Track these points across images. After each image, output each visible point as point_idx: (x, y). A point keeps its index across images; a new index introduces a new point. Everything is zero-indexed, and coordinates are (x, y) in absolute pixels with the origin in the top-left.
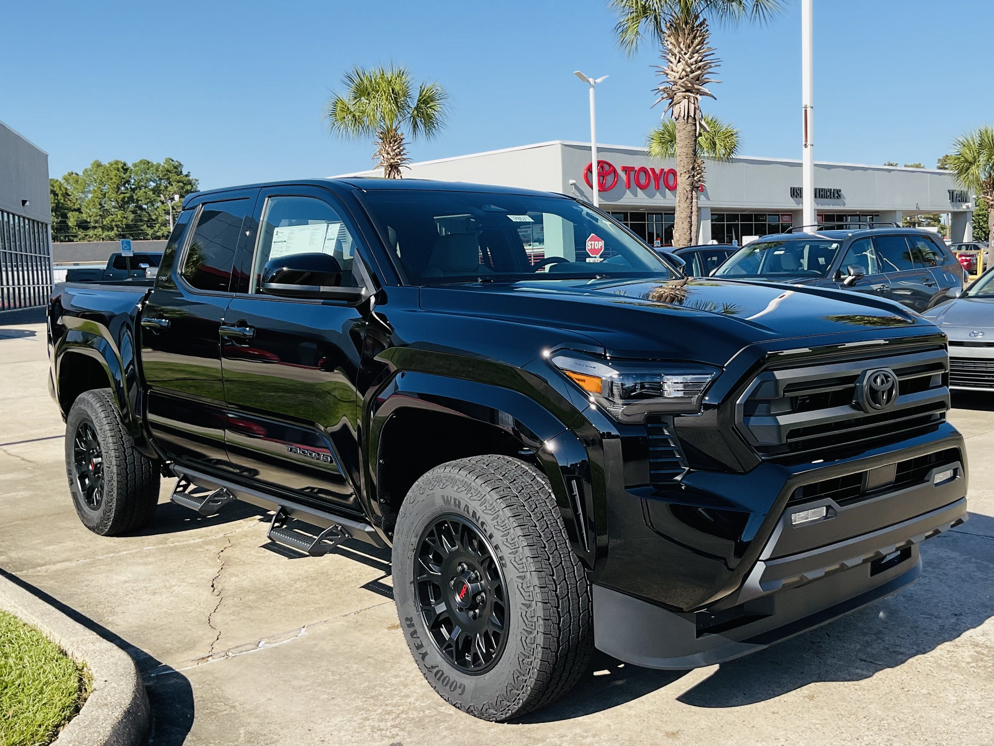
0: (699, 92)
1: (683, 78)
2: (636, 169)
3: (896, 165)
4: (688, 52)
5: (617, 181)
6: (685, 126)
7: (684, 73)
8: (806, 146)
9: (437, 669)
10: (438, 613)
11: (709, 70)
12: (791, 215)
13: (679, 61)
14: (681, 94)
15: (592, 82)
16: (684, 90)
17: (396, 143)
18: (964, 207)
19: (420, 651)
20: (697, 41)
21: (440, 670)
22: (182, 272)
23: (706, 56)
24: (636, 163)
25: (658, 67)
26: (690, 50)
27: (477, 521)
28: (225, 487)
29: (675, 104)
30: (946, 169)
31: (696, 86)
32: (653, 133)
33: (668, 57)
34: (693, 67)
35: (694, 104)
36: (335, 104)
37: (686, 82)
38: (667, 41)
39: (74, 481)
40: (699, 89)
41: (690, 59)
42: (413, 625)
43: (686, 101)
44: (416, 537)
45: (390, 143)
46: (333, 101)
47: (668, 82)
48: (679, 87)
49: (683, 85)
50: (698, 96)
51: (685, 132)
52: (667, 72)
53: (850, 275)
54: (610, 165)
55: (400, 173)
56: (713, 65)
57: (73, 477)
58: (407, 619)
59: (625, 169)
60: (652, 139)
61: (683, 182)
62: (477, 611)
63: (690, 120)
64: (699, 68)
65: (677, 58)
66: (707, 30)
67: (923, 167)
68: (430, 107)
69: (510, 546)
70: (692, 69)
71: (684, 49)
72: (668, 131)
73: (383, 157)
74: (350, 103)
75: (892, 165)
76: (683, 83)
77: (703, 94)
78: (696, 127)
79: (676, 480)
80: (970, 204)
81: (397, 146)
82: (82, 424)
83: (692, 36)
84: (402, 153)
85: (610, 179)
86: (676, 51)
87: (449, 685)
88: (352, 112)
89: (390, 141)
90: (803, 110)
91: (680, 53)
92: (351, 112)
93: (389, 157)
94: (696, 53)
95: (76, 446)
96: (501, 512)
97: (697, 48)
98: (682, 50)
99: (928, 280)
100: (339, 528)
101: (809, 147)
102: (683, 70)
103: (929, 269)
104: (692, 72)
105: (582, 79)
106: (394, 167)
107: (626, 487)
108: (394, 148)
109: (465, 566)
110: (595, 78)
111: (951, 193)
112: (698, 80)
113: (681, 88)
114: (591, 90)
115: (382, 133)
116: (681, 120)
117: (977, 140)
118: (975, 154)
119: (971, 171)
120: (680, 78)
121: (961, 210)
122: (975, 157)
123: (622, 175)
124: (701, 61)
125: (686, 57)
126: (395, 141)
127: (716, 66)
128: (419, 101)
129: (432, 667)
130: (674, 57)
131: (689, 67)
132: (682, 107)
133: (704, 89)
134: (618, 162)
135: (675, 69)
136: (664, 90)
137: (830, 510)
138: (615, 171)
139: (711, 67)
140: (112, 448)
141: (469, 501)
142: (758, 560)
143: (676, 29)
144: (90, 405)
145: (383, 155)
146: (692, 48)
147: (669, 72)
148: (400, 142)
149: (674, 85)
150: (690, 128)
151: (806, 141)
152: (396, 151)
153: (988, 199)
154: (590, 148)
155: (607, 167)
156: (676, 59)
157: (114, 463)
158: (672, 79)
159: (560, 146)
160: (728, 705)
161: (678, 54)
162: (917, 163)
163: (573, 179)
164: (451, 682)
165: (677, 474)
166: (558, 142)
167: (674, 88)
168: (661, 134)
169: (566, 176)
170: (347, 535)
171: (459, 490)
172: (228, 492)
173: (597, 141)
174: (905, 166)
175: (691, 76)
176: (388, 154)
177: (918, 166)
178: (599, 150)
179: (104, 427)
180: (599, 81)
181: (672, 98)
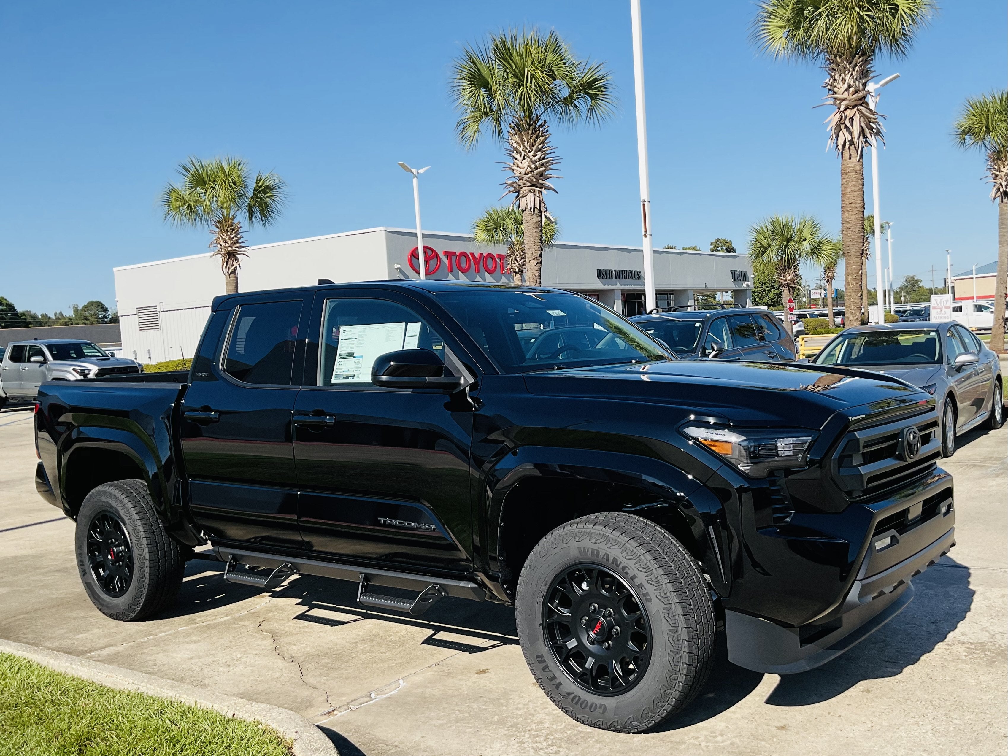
0: (542, 186)
1: (528, 174)
2: (457, 254)
3: (675, 248)
4: (532, 150)
5: (440, 265)
6: (532, 217)
7: (529, 169)
8: (645, 236)
9: (573, 695)
10: (570, 648)
11: (552, 167)
12: (598, 295)
13: (524, 159)
14: (527, 188)
15: (415, 173)
16: (529, 184)
17: (234, 232)
18: (745, 285)
19: (554, 682)
20: (539, 141)
21: (576, 696)
22: (224, 368)
23: (548, 154)
24: (457, 248)
25: (504, 163)
26: (534, 148)
27: (618, 566)
28: (289, 563)
29: (522, 197)
30: (718, 251)
31: (540, 181)
32: (478, 221)
33: (513, 154)
34: (537, 164)
35: (539, 197)
36: (169, 194)
37: (532, 177)
38: (511, 140)
39: (87, 571)
40: (542, 184)
41: (534, 156)
42: (545, 661)
43: (532, 194)
44: (545, 585)
45: (228, 231)
46: (167, 190)
47: (514, 177)
48: (525, 182)
49: (529, 180)
50: (543, 190)
51: (532, 222)
52: (513, 168)
53: (713, 350)
54: (432, 250)
55: (238, 261)
56: (554, 162)
57: (86, 568)
58: (538, 656)
59: (447, 254)
60: (478, 226)
61: (532, 268)
62: (610, 642)
63: (536, 212)
64: (542, 165)
65: (523, 155)
66: (547, 131)
67: (699, 250)
68: (268, 197)
69: (654, 584)
70: (536, 166)
71: (528, 148)
72: (493, 220)
73: (221, 245)
74: (185, 192)
75: (671, 248)
76: (529, 178)
77: (547, 188)
78: (542, 218)
79: (787, 522)
80: (749, 283)
81: (234, 234)
82: (100, 516)
83: (534, 136)
84: (240, 241)
85: (433, 263)
86: (521, 149)
87: (588, 707)
88: (187, 202)
89: (227, 230)
90: (642, 204)
91: (525, 151)
92: (185, 202)
93: (227, 245)
94: (539, 151)
95: (90, 536)
96: (642, 557)
97: (540, 147)
98: (527, 148)
99: (770, 353)
100: (437, 588)
101: (648, 236)
102: (528, 166)
103: (771, 343)
104: (536, 168)
105: (405, 169)
106: (232, 255)
107: (758, 529)
108: (232, 236)
109: (596, 605)
110: (418, 169)
111: (733, 273)
112: (541, 175)
113: (527, 183)
114: (415, 180)
115: (218, 222)
116: (527, 211)
117: (770, 228)
118: (769, 240)
119: (765, 256)
120: (525, 174)
121: (742, 288)
122: (769, 243)
123: (445, 260)
124: (543, 159)
125: (531, 154)
126: (233, 230)
127: (558, 163)
128: (255, 190)
129: (568, 694)
130: (519, 154)
131: (534, 164)
132: (528, 200)
133: (547, 183)
134: (440, 248)
135: (520, 165)
136: (511, 185)
137: (894, 539)
138: (437, 256)
139: (552, 164)
140: (144, 536)
141: (608, 550)
142: (855, 580)
143: (518, 128)
144: (113, 497)
145: (221, 243)
146: (536, 146)
147: (515, 168)
148: (238, 231)
149: (520, 179)
150: (536, 218)
151: (646, 231)
152: (234, 240)
153: (781, 279)
154: (415, 235)
155: (429, 253)
156: (521, 156)
157: (146, 550)
158: (518, 175)
159: (384, 232)
160: (809, 703)
161: (523, 152)
162: (694, 246)
163: (398, 264)
164: (589, 704)
165: (787, 517)
166: (382, 228)
167: (520, 182)
168: (486, 221)
169: (391, 260)
170: (443, 593)
171: (597, 542)
172: (292, 567)
173: (422, 228)
174: (683, 249)
175: (536, 172)
176: (226, 242)
177: (694, 249)
178: (424, 236)
179: (133, 517)
180: (421, 171)
181: (519, 192)
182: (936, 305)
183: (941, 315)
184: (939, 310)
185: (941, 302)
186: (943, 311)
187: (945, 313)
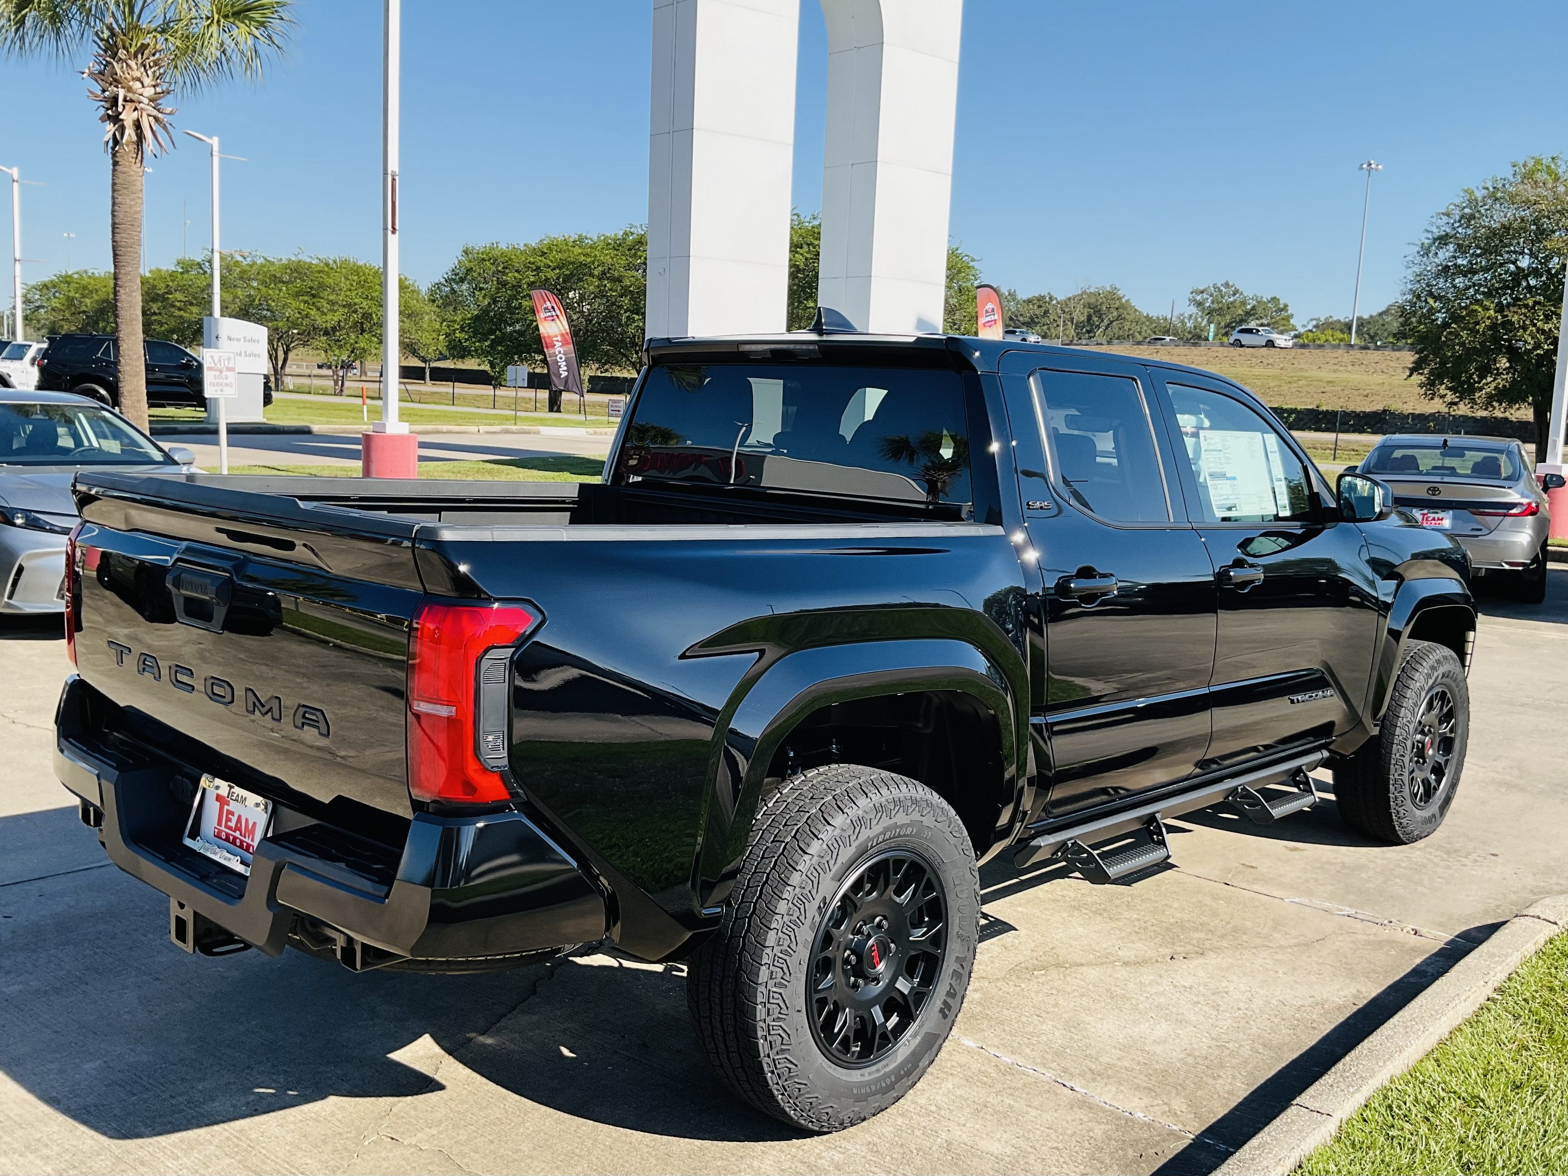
182: (213, 365)
183: (221, 381)
184: (218, 373)
185: (220, 361)
186: (224, 374)
187: (226, 378)
